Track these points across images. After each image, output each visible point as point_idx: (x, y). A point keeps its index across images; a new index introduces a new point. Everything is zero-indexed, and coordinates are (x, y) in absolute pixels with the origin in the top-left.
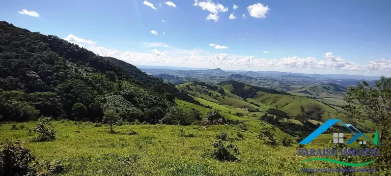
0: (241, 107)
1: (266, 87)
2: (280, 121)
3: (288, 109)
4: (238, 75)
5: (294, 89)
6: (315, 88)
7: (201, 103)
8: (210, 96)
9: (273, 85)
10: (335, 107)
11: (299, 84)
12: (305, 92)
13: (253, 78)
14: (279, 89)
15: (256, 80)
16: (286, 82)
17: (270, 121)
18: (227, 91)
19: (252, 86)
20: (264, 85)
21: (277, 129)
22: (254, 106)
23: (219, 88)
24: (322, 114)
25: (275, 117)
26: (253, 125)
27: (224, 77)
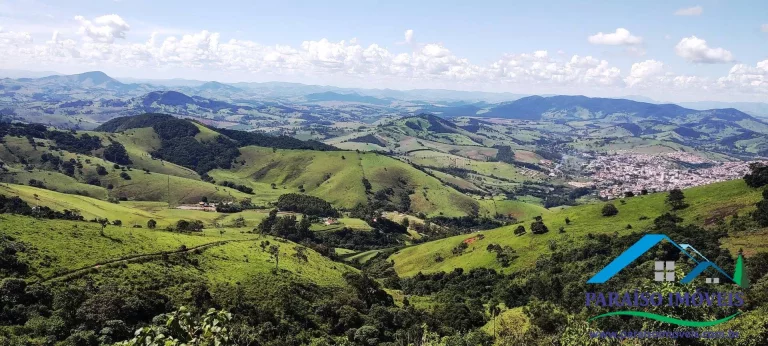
0: (193, 201)
1: (268, 130)
2: (314, 227)
3: (330, 191)
4: (173, 97)
5: (342, 132)
6: (389, 128)
7: (34, 204)
8: (70, 173)
9: (286, 123)
10: (435, 172)
11: (354, 117)
12: (370, 139)
13: (224, 105)
14: (303, 136)
15: (234, 109)
16: (320, 113)
17: (288, 231)
18: (135, 151)
19: (222, 131)
20: (259, 125)
21: (311, 253)
22: (235, 193)
23: (106, 143)
24: (411, 193)
25: (299, 217)
26: (240, 255)
27: (119, 104)
